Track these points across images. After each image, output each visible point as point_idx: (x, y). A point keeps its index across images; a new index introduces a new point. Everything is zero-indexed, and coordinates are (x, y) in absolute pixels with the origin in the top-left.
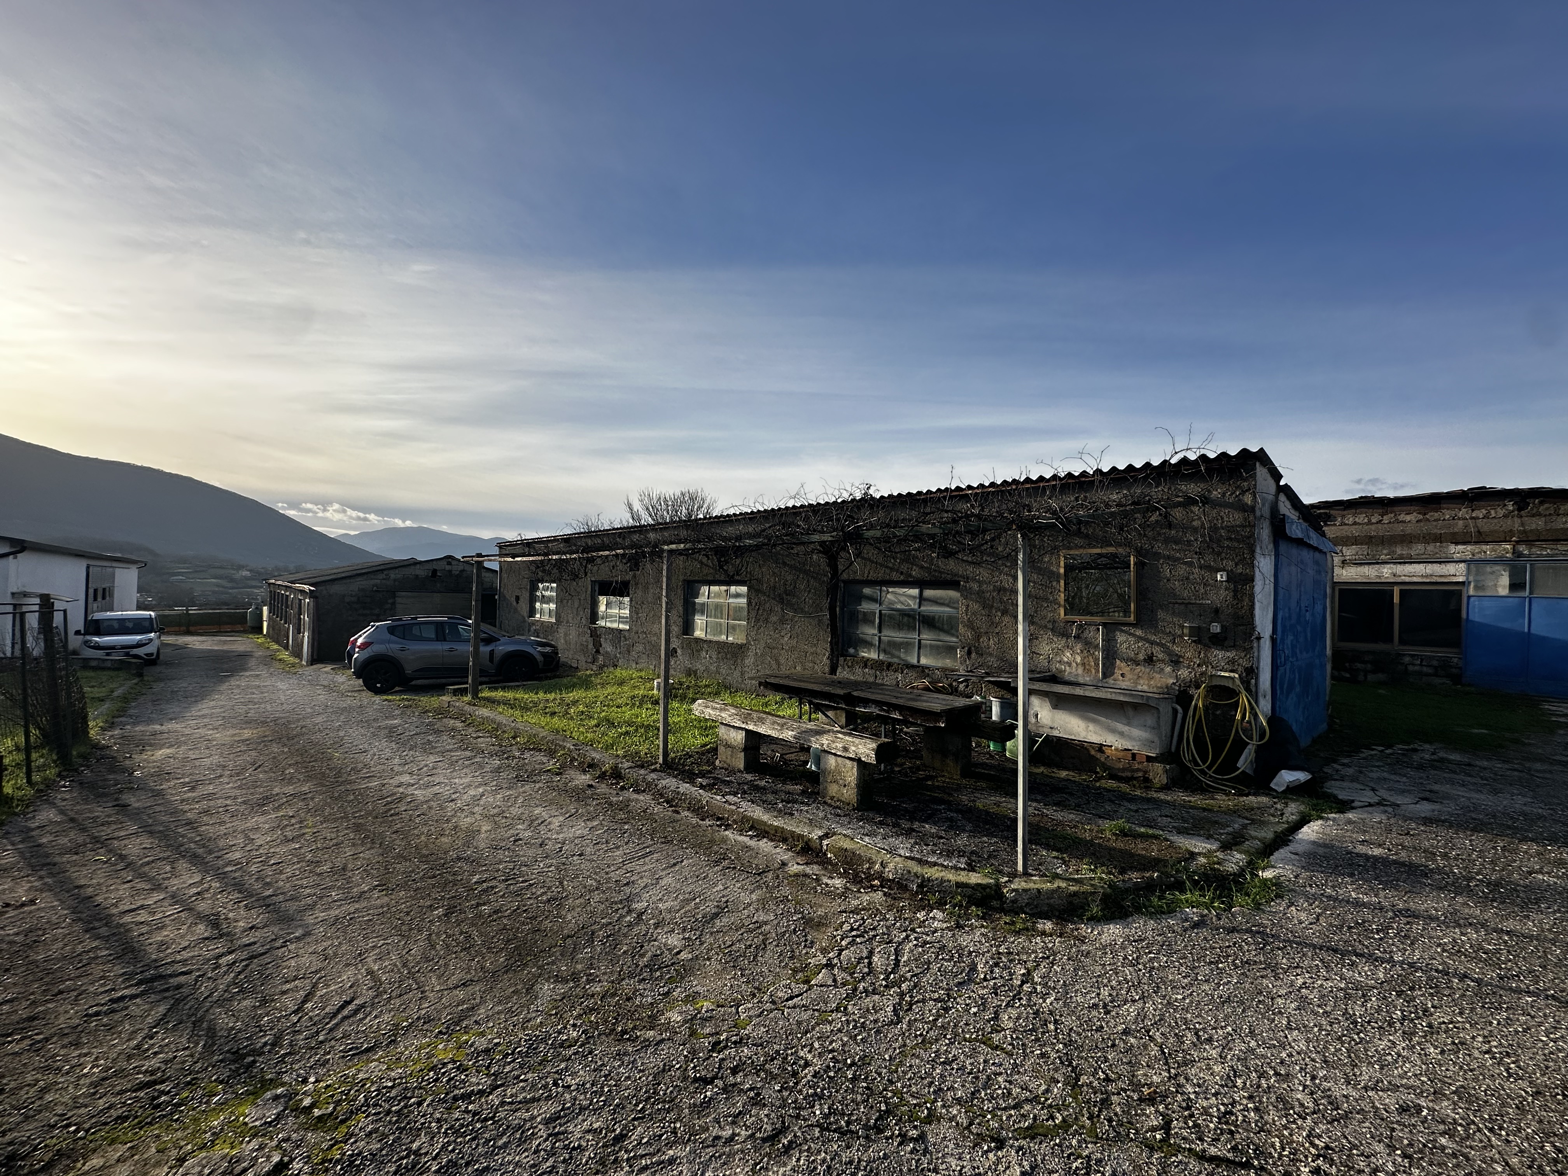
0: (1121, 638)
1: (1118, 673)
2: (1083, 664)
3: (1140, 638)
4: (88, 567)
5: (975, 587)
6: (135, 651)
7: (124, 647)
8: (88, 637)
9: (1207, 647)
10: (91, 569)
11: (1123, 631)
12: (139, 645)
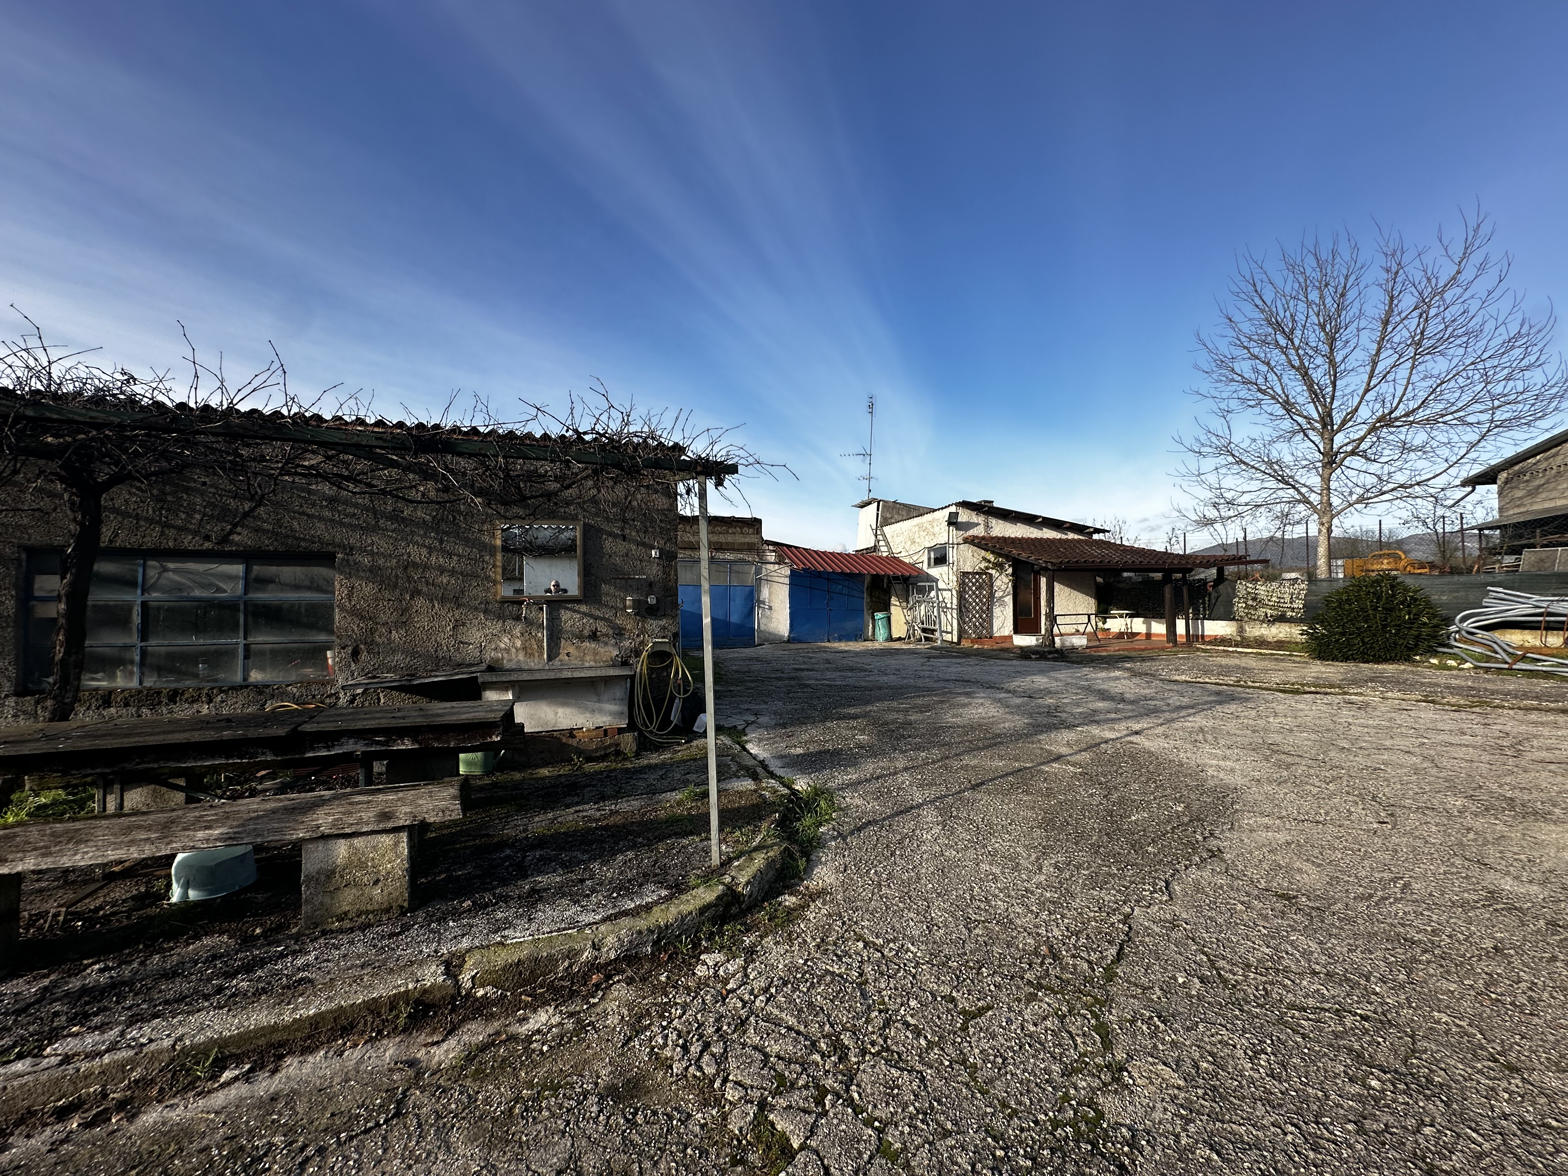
0: (565, 615)
1: (563, 652)
2: (524, 648)
3: (585, 614)
5: (366, 560)
9: (644, 618)
11: (567, 609)
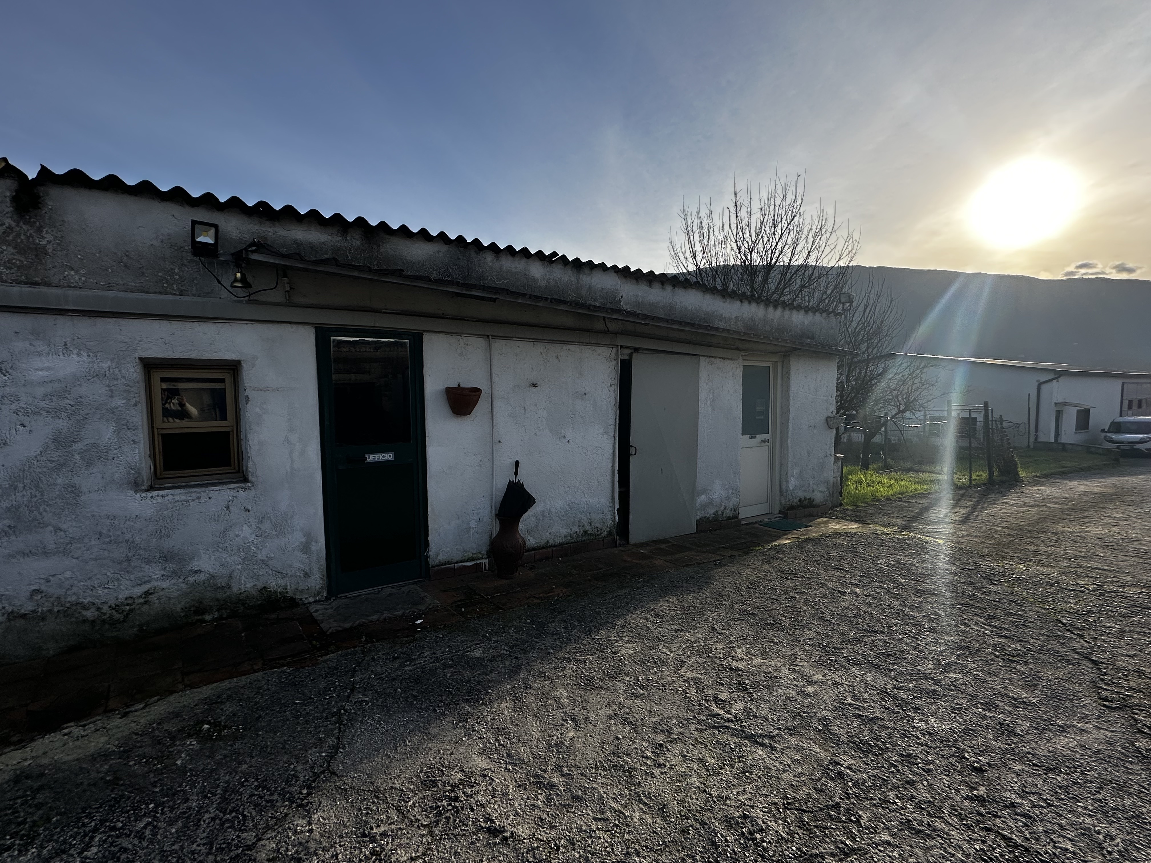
4: (1123, 385)
6: (1138, 446)
7: (1130, 443)
8: (1108, 434)
10: (1125, 385)
12: (1142, 441)
